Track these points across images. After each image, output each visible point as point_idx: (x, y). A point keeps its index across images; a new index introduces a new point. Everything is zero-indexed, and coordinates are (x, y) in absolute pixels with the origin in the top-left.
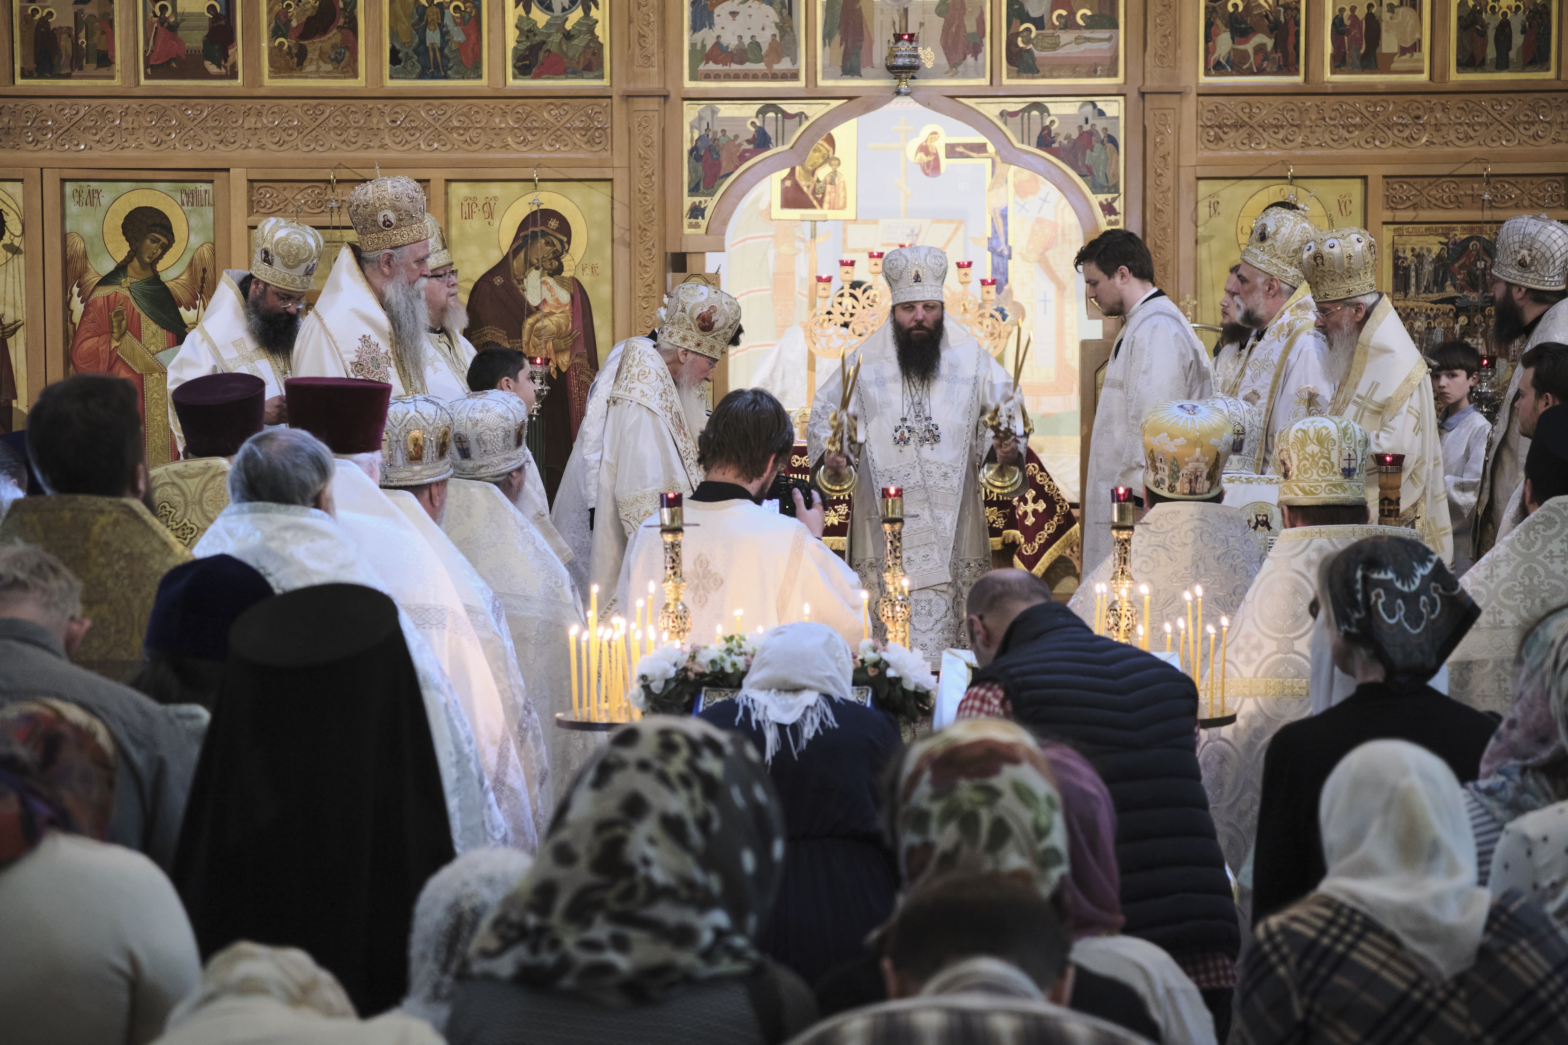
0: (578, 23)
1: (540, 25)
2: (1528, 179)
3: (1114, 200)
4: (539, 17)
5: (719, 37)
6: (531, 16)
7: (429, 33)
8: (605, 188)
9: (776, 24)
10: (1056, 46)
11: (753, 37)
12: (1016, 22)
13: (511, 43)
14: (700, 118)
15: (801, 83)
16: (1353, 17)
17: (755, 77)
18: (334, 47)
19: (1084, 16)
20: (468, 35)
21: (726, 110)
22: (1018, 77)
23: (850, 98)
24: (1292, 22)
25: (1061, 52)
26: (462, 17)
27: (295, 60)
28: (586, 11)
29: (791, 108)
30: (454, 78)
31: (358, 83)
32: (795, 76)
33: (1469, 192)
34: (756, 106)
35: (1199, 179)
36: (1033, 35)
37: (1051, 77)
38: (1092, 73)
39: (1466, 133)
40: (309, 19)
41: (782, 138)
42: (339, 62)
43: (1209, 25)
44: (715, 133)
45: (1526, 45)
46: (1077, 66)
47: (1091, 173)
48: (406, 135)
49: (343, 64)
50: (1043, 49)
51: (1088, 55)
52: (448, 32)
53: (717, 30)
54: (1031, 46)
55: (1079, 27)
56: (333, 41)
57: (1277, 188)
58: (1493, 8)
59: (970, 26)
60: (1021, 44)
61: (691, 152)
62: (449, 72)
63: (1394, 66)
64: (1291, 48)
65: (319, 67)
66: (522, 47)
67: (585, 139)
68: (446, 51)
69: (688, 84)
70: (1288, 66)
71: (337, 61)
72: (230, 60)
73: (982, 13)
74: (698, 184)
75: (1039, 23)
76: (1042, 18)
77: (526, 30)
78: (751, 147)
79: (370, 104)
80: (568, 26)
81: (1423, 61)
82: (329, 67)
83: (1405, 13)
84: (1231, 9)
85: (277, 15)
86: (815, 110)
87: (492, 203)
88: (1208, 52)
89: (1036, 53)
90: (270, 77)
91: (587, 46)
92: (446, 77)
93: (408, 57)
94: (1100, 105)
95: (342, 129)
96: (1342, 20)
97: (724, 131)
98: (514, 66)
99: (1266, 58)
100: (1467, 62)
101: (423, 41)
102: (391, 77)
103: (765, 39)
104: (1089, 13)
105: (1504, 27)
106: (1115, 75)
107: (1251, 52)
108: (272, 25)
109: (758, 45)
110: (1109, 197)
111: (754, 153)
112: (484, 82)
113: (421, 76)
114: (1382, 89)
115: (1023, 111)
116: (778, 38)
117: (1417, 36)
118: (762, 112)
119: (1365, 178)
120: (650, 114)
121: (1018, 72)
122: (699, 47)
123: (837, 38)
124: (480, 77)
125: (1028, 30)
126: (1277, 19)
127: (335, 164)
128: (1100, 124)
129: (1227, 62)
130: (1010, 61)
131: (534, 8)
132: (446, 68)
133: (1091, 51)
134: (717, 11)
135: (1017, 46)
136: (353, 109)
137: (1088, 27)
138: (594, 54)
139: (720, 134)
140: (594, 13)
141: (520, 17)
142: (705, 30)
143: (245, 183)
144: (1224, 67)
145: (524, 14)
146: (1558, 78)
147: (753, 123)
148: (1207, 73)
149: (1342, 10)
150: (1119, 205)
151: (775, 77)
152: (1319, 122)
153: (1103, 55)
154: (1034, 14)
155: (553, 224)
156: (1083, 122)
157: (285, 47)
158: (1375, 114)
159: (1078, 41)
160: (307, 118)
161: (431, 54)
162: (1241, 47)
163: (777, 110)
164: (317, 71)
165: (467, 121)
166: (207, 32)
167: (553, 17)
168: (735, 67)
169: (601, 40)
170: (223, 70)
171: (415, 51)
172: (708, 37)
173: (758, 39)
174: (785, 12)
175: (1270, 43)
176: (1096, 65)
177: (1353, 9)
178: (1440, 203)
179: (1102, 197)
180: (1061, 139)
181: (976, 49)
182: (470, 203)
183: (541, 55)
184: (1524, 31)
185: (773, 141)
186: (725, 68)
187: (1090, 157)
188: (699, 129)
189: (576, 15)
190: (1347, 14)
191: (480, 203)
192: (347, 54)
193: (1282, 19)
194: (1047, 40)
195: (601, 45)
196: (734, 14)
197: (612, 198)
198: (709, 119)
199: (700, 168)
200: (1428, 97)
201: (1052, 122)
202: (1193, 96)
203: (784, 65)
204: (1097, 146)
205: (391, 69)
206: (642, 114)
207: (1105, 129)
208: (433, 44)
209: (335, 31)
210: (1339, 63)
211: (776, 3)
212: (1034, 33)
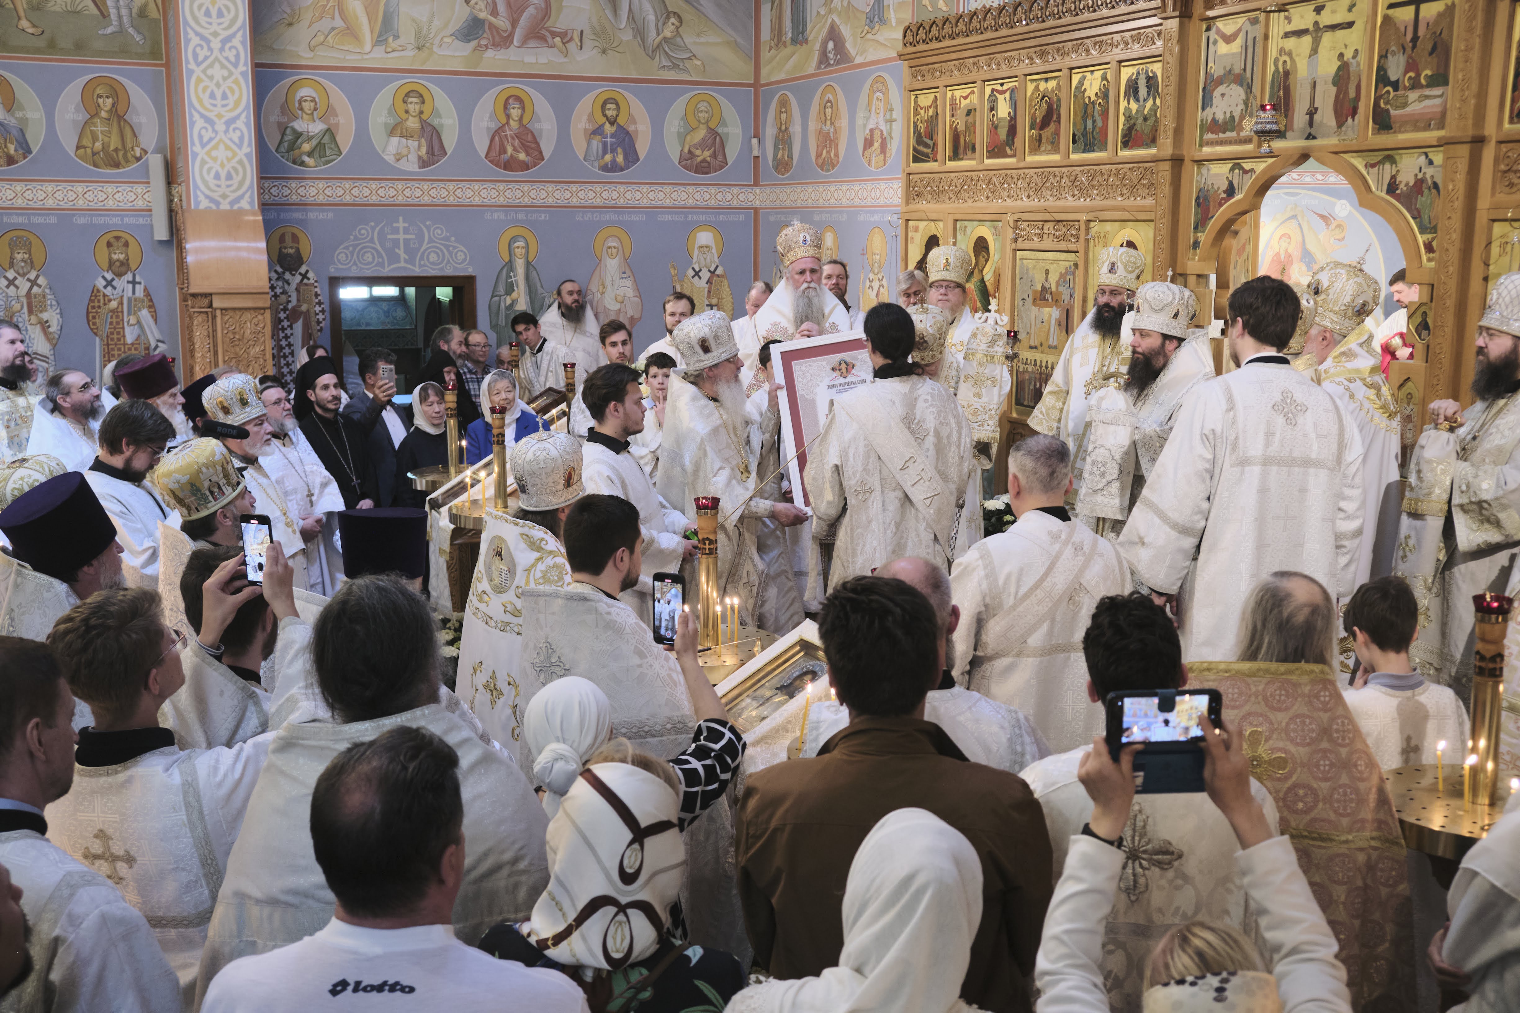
0: (1150, 109)
1: (1134, 112)
3: (1434, 239)
4: (1134, 106)
5: (1214, 113)
6: (1130, 106)
7: (1088, 122)
8: (1153, 226)
10: (1405, 105)
11: (1231, 112)
12: (1381, 86)
13: (1121, 126)
14: (1202, 175)
17: (1229, 143)
18: (1052, 134)
19: (1426, 77)
20: (1103, 123)
21: (1215, 169)
22: (1379, 134)
26: (1101, 110)
27: (1038, 144)
28: (1154, 100)
29: (1247, 165)
30: (1097, 152)
31: (1059, 157)
34: (1230, 165)
35: (1494, 221)
36: (1391, 97)
37: (1400, 133)
38: (1427, 127)
40: (1043, 117)
41: (1241, 188)
42: (1053, 144)
43: (1517, 75)
44: (1208, 187)
46: (1417, 121)
47: (1420, 216)
48: (1075, 190)
49: (1055, 145)
50: (1397, 108)
51: (1427, 111)
52: (1095, 121)
53: (1214, 109)
54: (1389, 107)
55: (1421, 87)
56: (1052, 130)
59: (1352, 94)
60: (1382, 105)
61: (1196, 200)
62: (1095, 148)
65: (1046, 148)
66: (1126, 128)
67: (1147, 191)
68: (1094, 133)
69: (1198, 150)
72: (1015, 145)
73: (1360, 82)
74: (1198, 223)
75: (1396, 85)
76: (1397, 81)
77: (1128, 116)
78: (1225, 195)
79: (1063, 170)
80: (1146, 112)
82: (1049, 147)
85: (1032, 116)
86: (1259, 167)
87: (1106, 236)
88: (1513, 102)
89: (1393, 112)
90: (1028, 155)
91: (1153, 125)
92: (1093, 151)
93: (1080, 139)
94: (1431, 156)
95: (1051, 187)
97: (1212, 185)
98: (1122, 142)
101: (1085, 128)
102: (1073, 152)
103: (1237, 113)
104: (1430, 73)
106: (1443, 128)
108: (1030, 123)
109: (1233, 118)
110: (1430, 236)
112: (1107, 153)
113: (1084, 151)
115: (1380, 162)
118: (1232, 169)
120: (1165, 173)
121: (1379, 129)
122: (1205, 122)
124: (1106, 150)
125: (1388, 92)
128: (1429, 173)
130: (1374, 120)
131: (1132, 101)
132: (1094, 145)
133: (1428, 107)
134: (1215, 94)
135: (1380, 107)
136: (1057, 174)
137: (1428, 86)
138: (1156, 131)
139: (1210, 188)
140: (1158, 101)
141: (1126, 107)
142: (1209, 108)
143: (1013, 222)
145: (1128, 105)
147: (1227, 178)
148: (1511, 121)
151: (1241, 142)
153: (1435, 110)
154: (1393, 78)
156: (1417, 171)
157: (1034, 136)
159: (1421, 98)
160: (1039, 181)
161: (1090, 136)
163: (1240, 167)
164: (1045, 150)
166: (1008, 129)
167: (1139, 106)
168: (1221, 135)
169: (1160, 121)
170: (1012, 152)
171: (1083, 135)
172: (1209, 113)
173: (1234, 114)
174: (1249, 91)
176: (1431, 119)
179: (1426, 237)
180: (1402, 186)
181: (1354, 112)
182: (1097, 236)
183: (1134, 133)
185: (1237, 191)
186: (1217, 136)
187: (1422, 201)
188: (1200, 185)
189: (1150, 103)
191: (1102, 236)
192: (1056, 138)
194: (1400, 100)
195: (1160, 125)
196: (1223, 95)
198: (1206, 175)
199: (1200, 210)
202: (1493, 144)
203: (1247, 132)
204: (1426, 192)
205: (1073, 147)
207: (1432, 177)
208: (1089, 129)
211: (1245, 84)
212: (1392, 94)
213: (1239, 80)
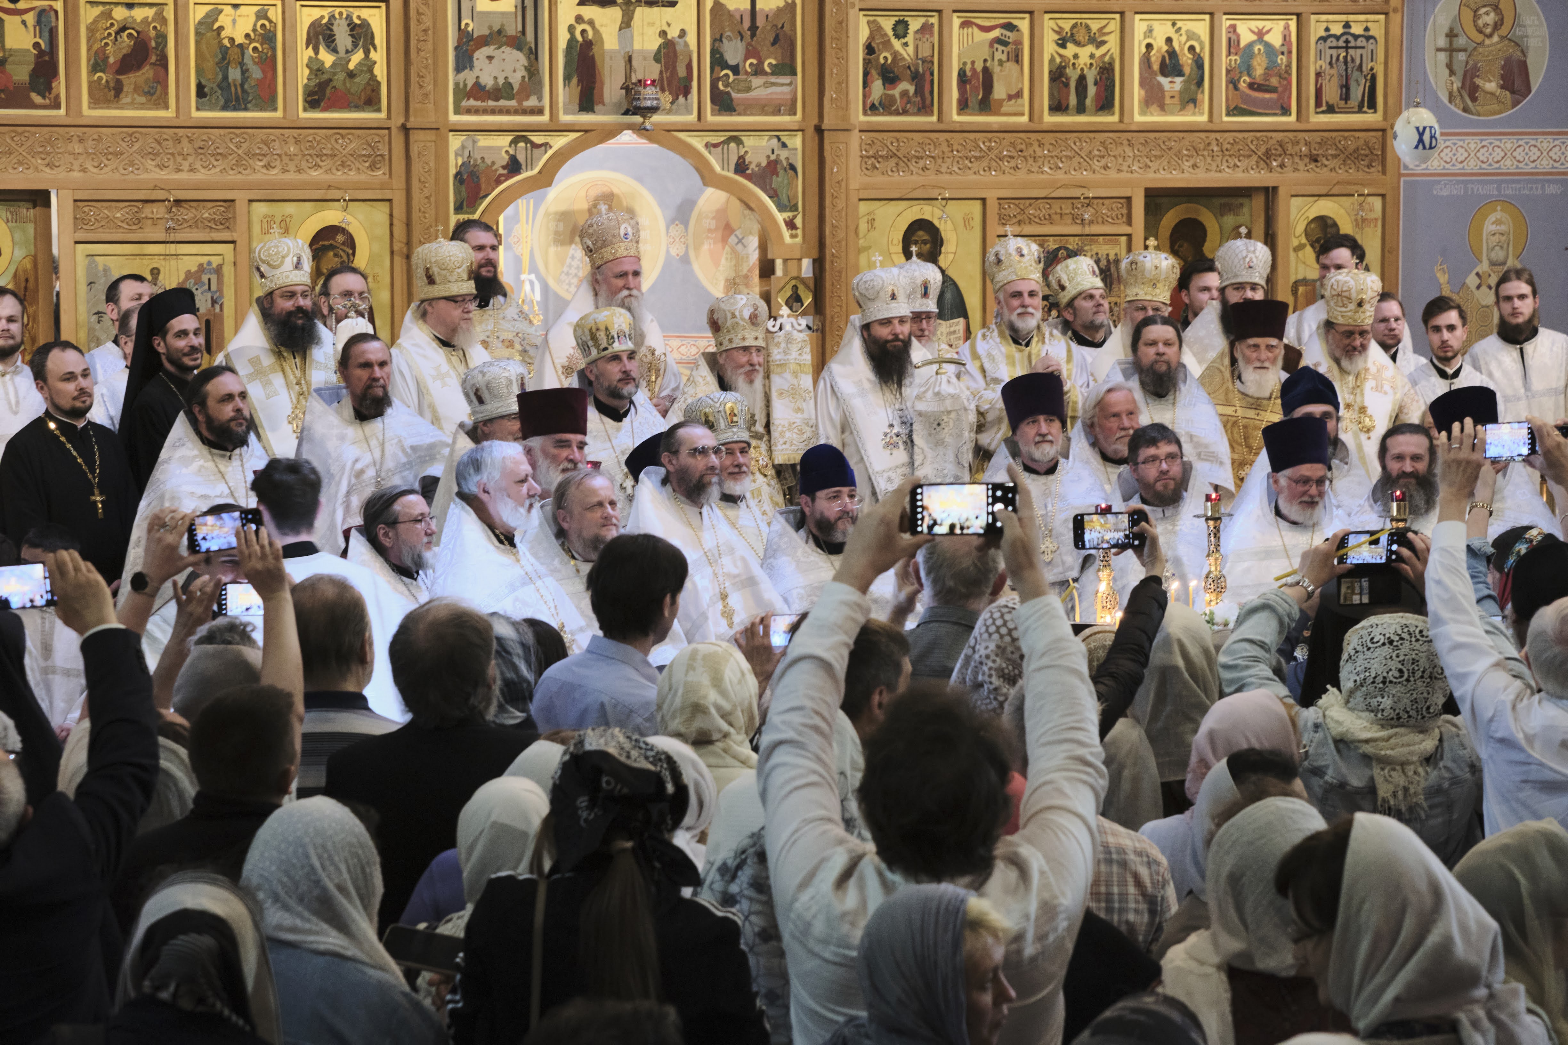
0: (360, 64)
1: (328, 64)
2: (1101, 201)
3: (795, 217)
4: (327, 58)
5: (478, 77)
6: (320, 56)
7: (231, 70)
8: (385, 207)
9: (525, 67)
10: (749, 89)
11: (506, 78)
12: (717, 68)
13: (302, 81)
14: (463, 147)
15: (545, 118)
16: (973, 70)
17: (508, 112)
18: (146, 81)
19: (770, 64)
20: (264, 72)
21: (484, 141)
22: (720, 114)
23: (586, 131)
24: (928, 74)
25: (753, 94)
26: (260, 57)
27: (113, 92)
28: (367, 53)
29: (537, 139)
30: (253, 111)
31: (168, 114)
32: (540, 111)
33: (1059, 211)
34: (509, 138)
35: (860, 200)
36: (731, 80)
37: (745, 114)
38: (777, 112)
39: (1056, 164)
40: (124, 56)
41: (531, 165)
42: (152, 94)
43: (866, 74)
44: (475, 160)
45: (1098, 94)
46: (765, 106)
47: (777, 196)
48: (212, 159)
49: (155, 97)
50: (739, 91)
51: (774, 97)
52: (247, 70)
53: (476, 72)
54: (729, 89)
55: (766, 74)
56: (146, 76)
57: (918, 207)
58: (1074, 64)
59: (682, 72)
60: (721, 86)
61: (456, 176)
62: (249, 105)
63: (1004, 109)
64: (927, 95)
65: (133, 99)
66: (312, 84)
67: (367, 164)
68: (246, 86)
69: (453, 118)
70: (925, 108)
71: (149, 94)
72: (54, 92)
73: (691, 61)
74: (462, 204)
75: (735, 70)
76: (737, 65)
77: (316, 68)
78: (505, 172)
79: (181, 132)
80: (351, 66)
81: (1023, 106)
82: (143, 99)
83: (1011, 66)
84: (882, 61)
85: (96, 53)
86: (559, 142)
87: (288, 220)
88: (865, 96)
89: (734, 95)
90: (90, 108)
91: (368, 84)
92: (246, 109)
93: (213, 92)
94: (783, 139)
95: (154, 155)
96: (965, 72)
97: (483, 158)
98: (305, 101)
99: (909, 102)
100: (1058, 107)
101: (225, 77)
102: (198, 109)
103: (516, 79)
104: (774, 62)
105: (1082, 79)
106: (795, 114)
107: (898, 96)
108: (92, 61)
109: (510, 84)
110: (790, 214)
111: (508, 177)
112: (279, 114)
113: (225, 108)
114: (996, 128)
115: (723, 142)
116: (527, 79)
117: (1020, 86)
118: (514, 142)
119: (984, 200)
120: (428, 144)
121: (719, 111)
122: (461, 86)
123: (575, 80)
124: (275, 109)
125: (727, 75)
126: (917, 71)
127: (151, 186)
128: (783, 154)
129: (880, 104)
130: (713, 101)
131: (322, 50)
132: (246, 102)
133: (776, 93)
134: (477, 55)
135: (718, 88)
136: (165, 137)
137: (773, 74)
138: (373, 91)
139: (479, 161)
140: (373, 55)
141: (310, 58)
142: (467, 71)
143: (71, 202)
144: (877, 109)
145: (312, 54)
146: (1121, 121)
147: (507, 152)
148: (865, 113)
149: (965, 64)
150: (798, 221)
151: (525, 112)
152: (950, 155)
153: (785, 97)
154: (732, 62)
155: (340, 238)
156: (770, 153)
157: (104, 81)
158: (990, 149)
159: (767, 85)
160: (124, 145)
161: (233, 89)
162: (890, 92)
163: (526, 140)
164: (132, 103)
165: (265, 148)
166: (32, 66)
167: (338, 58)
168: (491, 103)
169: (379, 78)
170: (48, 101)
171: (219, 86)
172: (469, 77)
173: (510, 80)
174: (532, 57)
175: (911, 89)
176: (780, 106)
177: (973, 63)
178: (1037, 220)
179: (788, 215)
180: (753, 166)
181: (686, 92)
182: (269, 220)
183: (328, 91)
184: (1096, 83)
185: (524, 167)
186: (484, 104)
187: (777, 182)
188: (462, 156)
189: (357, 57)
190: (968, 67)
191: (278, 220)
192: (159, 88)
193: (921, 70)
194: (742, 84)
195: (379, 83)
196: (490, 58)
197: (391, 215)
198: (471, 148)
199: (463, 189)
200: (1029, 135)
201: (746, 152)
202: (857, 131)
203: (532, 102)
204: (781, 172)
205: (197, 102)
206: (422, 144)
207: (787, 159)
208: (234, 80)
209: (147, 67)
210: (963, 105)
211: (526, 49)
212: (732, 78)
213: (517, 42)
